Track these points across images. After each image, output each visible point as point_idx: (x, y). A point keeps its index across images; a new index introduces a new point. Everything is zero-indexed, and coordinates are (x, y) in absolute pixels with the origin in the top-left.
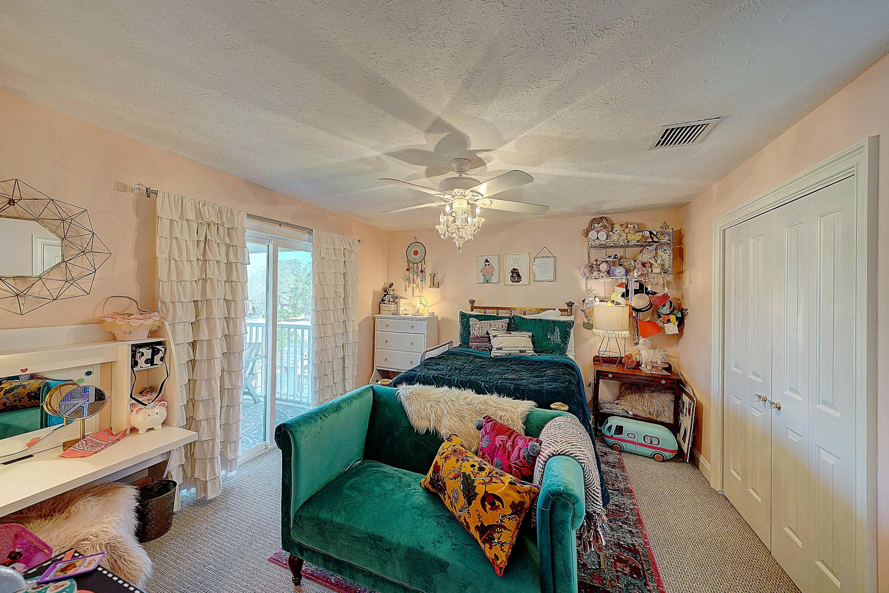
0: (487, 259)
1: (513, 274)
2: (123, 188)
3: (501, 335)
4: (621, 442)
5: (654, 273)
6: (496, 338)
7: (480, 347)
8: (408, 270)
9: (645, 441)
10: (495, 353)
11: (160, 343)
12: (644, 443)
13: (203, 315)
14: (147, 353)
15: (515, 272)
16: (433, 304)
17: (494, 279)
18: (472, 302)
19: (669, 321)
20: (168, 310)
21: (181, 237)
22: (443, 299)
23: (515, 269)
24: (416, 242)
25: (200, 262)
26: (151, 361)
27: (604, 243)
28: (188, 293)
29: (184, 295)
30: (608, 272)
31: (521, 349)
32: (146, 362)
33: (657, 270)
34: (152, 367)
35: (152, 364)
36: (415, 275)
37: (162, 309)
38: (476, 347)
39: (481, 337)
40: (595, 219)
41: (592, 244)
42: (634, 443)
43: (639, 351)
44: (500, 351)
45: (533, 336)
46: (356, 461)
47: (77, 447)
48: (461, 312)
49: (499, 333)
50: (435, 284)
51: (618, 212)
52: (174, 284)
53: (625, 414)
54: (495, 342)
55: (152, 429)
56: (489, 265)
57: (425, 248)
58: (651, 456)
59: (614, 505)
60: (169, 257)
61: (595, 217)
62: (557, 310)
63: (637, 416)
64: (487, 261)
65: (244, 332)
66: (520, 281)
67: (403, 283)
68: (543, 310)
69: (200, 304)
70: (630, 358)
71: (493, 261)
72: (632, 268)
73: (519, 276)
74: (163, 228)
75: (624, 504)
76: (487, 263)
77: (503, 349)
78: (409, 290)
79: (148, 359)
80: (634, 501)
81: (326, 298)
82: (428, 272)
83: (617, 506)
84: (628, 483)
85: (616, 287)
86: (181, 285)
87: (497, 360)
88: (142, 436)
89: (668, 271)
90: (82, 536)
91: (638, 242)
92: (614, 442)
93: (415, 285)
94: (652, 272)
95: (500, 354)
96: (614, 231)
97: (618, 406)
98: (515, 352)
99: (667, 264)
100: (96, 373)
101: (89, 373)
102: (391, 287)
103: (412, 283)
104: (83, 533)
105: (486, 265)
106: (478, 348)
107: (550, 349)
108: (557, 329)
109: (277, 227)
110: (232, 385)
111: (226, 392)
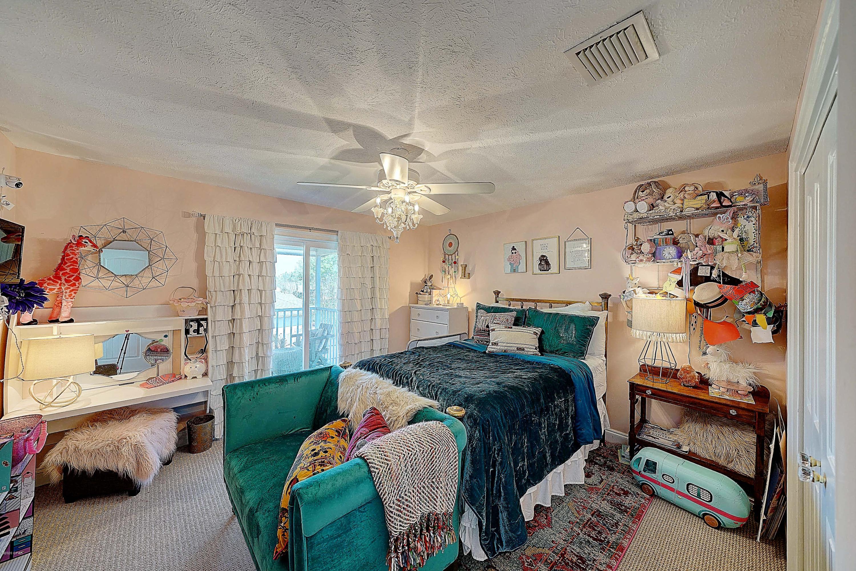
0: (513, 247)
1: (541, 261)
2: (188, 215)
3: (499, 329)
4: (652, 483)
5: (726, 252)
6: (494, 332)
7: (481, 341)
8: (444, 262)
9: (689, 492)
10: (491, 348)
11: (203, 319)
12: (686, 492)
13: (237, 301)
14: (195, 326)
15: (544, 260)
16: (464, 294)
17: (522, 267)
18: (497, 293)
19: (755, 324)
20: (212, 296)
21: (222, 245)
22: (474, 289)
23: (543, 256)
24: (451, 234)
25: (237, 262)
26: (197, 331)
27: (645, 215)
28: (227, 284)
29: (224, 286)
30: (654, 254)
31: (518, 346)
32: (194, 331)
33: (731, 246)
34: (198, 335)
35: (198, 333)
36: (450, 267)
37: (209, 296)
38: (478, 340)
39: (483, 331)
40: (641, 186)
41: (629, 218)
42: (672, 490)
43: (708, 364)
44: (495, 346)
45: (542, 332)
46: (301, 428)
47: (150, 381)
48: (477, 303)
49: (497, 327)
50: (466, 275)
51: (673, 171)
52: (217, 279)
53: (674, 448)
54: (493, 337)
55: (196, 377)
56: (515, 253)
57: (458, 239)
58: (699, 514)
59: (577, 556)
60: (214, 259)
61: (643, 183)
62: (587, 303)
63: (695, 454)
64: (514, 249)
65: (272, 314)
66: (550, 269)
67: (441, 274)
68: (568, 303)
69: (236, 292)
70: (688, 372)
71: (520, 248)
72: (691, 247)
73: (547, 263)
74: (210, 240)
75: (595, 560)
76: (514, 251)
77: (499, 344)
78: (445, 281)
79: (195, 330)
80: (614, 563)
81: (352, 289)
82: (461, 262)
83: (581, 558)
84: (625, 538)
85: (669, 274)
86: (222, 278)
87: (491, 355)
88: (189, 381)
89: (754, 247)
90: (123, 436)
91: (697, 209)
92: (644, 481)
93: (449, 277)
94: (723, 250)
95: (495, 350)
96: (665, 198)
97: (671, 436)
98: (512, 349)
99: (752, 238)
100: (170, 335)
101: (166, 336)
102: (431, 279)
103: (447, 274)
104: (125, 434)
105: (513, 253)
106: (479, 342)
107: (561, 349)
108: (572, 326)
109: (307, 232)
110: (264, 355)
111: (261, 358)
